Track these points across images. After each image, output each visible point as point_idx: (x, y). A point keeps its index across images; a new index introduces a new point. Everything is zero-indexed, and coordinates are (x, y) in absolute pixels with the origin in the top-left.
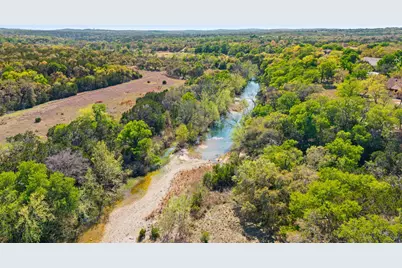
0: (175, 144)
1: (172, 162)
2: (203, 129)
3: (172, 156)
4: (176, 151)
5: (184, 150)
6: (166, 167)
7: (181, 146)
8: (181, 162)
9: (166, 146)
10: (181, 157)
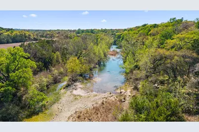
0: (67, 78)
1: (64, 99)
2: (92, 65)
3: (63, 91)
4: (68, 86)
5: (78, 84)
6: (55, 107)
7: (74, 80)
8: (76, 97)
9: (56, 81)
10: (75, 92)
